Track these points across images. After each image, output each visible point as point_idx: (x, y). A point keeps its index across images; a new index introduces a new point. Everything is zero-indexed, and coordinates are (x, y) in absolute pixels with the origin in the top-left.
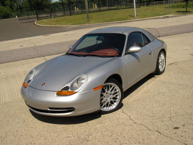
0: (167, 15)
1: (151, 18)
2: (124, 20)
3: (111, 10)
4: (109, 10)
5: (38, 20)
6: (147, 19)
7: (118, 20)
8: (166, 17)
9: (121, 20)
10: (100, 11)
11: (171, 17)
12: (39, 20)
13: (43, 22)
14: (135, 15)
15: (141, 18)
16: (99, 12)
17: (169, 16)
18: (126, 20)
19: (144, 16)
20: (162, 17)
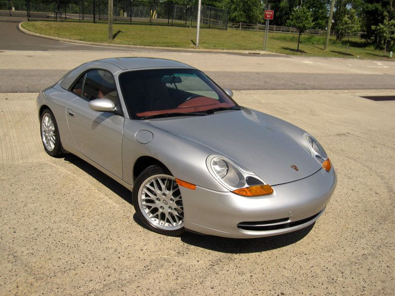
0: (257, 52)
1: (225, 51)
2: (176, 46)
3: (172, 25)
4: (168, 25)
5: (28, 20)
6: (217, 53)
7: (165, 45)
8: (253, 53)
9: (168, 47)
10: (152, 25)
11: (264, 55)
12: (31, 21)
13: (34, 26)
14: (198, 42)
15: (207, 48)
16: (150, 25)
17: (259, 54)
18: (178, 47)
19: (215, 47)
20: (247, 52)
